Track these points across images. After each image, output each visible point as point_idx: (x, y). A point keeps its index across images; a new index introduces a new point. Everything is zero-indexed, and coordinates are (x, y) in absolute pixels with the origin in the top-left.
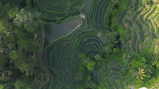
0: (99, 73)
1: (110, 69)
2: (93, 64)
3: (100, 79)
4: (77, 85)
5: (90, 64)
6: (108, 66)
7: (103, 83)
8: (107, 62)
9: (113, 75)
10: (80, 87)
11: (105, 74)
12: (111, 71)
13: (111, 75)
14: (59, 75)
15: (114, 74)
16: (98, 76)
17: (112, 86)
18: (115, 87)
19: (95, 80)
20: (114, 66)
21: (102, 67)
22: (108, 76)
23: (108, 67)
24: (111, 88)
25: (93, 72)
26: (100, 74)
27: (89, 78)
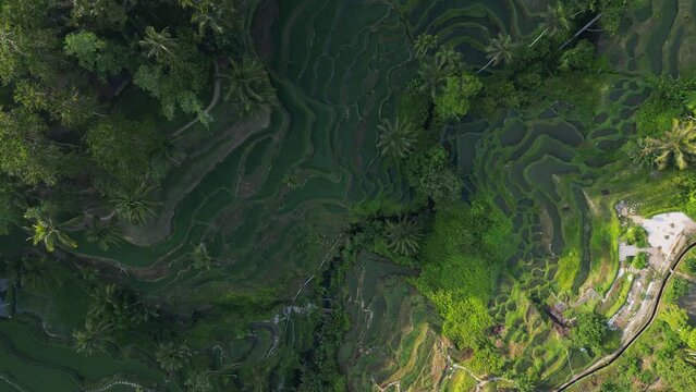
0: (485, 145)
1: (538, 131)
2: (471, 84)
3: (483, 170)
5: (460, 84)
6: (530, 119)
7: (495, 188)
8: (524, 105)
9: (546, 157)
11: (510, 150)
12: (540, 139)
13: (537, 157)
15: (551, 154)
16: (479, 156)
17: (531, 203)
18: (545, 212)
19: (460, 168)
20: (556, 121)
21: (500, 125)
22: (522, 159)
23: (530, 123)
24: (529, 215)
26: (489, 149)
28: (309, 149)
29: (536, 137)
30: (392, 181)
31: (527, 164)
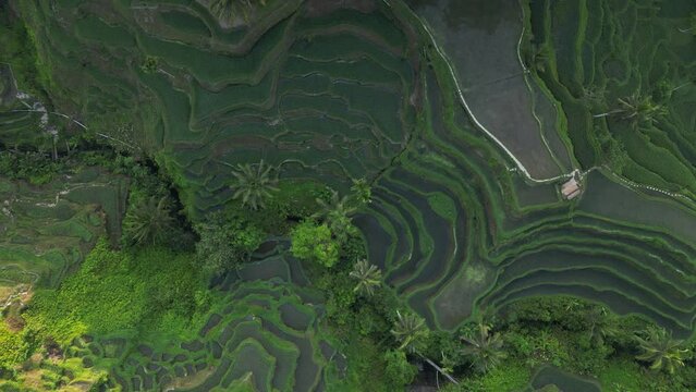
0: (277, 288)
1: (303, 345)
2: (327, 254)
3: (248, 294)
4: (203, 176)
5: (322, 241)
6: (316, 331)
7: (228, 311)
8: (333, 321)
9: (272, 359)
10: (197, 193)
11: (275, 318)
12: (293, 348)
13: (270, 350)
14: (255, 79)
15: (277, 364)
16: (262, 285)
17: (217, 356)
18: (210, 373)
19: (240, 267)
20: (320, 362)
21: (305, 300)
22: (266, 333)
23: (310, 332)
24: (205, 356)
25: (277, 258)
26: (272, 294)
27: (250, 239)
28: (215, 85)
29: (296, 343)
30: (215, 193)
31: (259, 340)
